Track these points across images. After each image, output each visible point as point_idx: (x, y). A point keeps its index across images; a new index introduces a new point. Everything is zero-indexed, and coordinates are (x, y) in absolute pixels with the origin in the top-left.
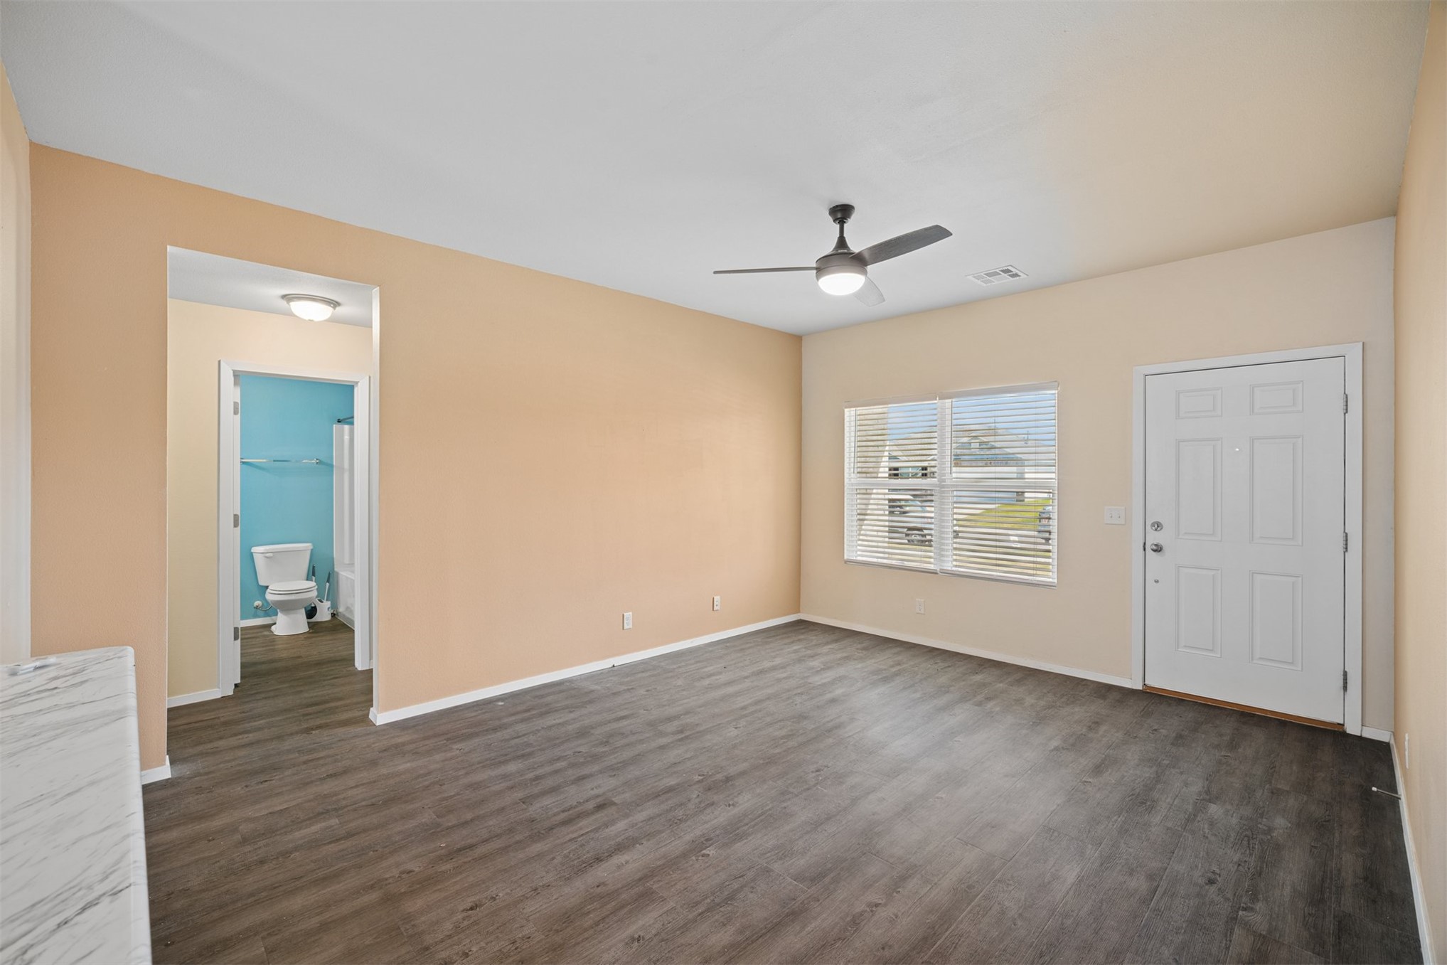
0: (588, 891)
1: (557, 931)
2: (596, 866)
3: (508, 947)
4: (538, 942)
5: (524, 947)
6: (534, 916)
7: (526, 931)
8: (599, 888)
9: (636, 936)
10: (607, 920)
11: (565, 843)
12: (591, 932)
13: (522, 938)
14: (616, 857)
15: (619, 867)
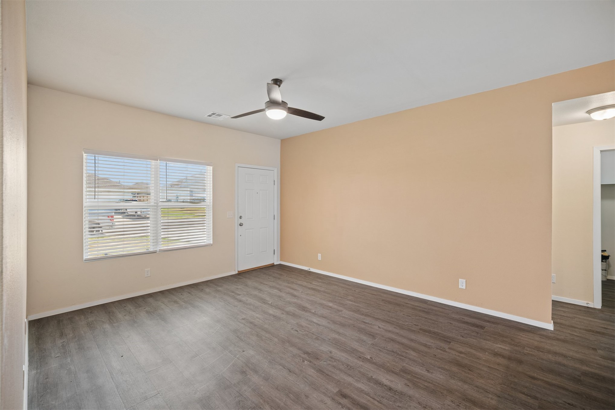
0: (413, 388)
1: (442, 393)
2: (395, 389)
3: (462, 407)
4: (451, 397)
5: (458, 401)
6: (440, 403)
7: (450, 403)
8: (409, 385)
9: (427, 371)
10: (425, 380)
11: (384, 405)
12: (433, 383)
13: (454, 403)
14: (385, 384)
15: (392, 381)
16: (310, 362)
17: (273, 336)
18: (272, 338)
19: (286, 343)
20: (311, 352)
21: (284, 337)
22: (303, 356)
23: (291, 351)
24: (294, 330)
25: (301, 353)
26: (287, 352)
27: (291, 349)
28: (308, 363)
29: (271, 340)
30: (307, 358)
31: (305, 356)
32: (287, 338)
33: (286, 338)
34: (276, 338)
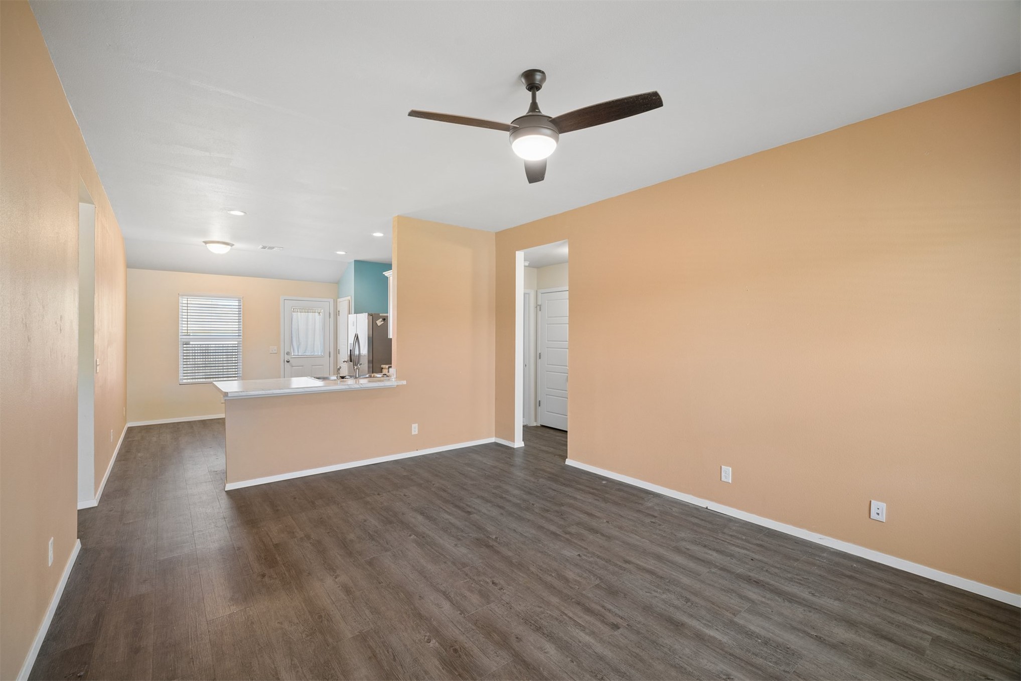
16: (488, 537)
17: (537, 575)
18: (540, 573)
19: (516, 562)
20: (482, 548)
21: (519, 573)
22: (495, 544)
23: (511, 551)
24: (499, 587)
25: (496, 547)
26: (516, 550)
27: (510, 554)
28: (491, 536)
29: (541, 570)
30: (490, 541)
31: (491, 543)
32: (513, 571)
33: (515, 571)
34: (532, 572)
